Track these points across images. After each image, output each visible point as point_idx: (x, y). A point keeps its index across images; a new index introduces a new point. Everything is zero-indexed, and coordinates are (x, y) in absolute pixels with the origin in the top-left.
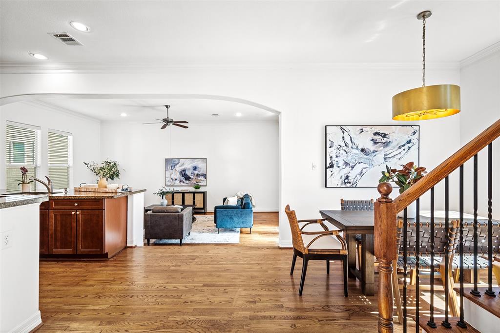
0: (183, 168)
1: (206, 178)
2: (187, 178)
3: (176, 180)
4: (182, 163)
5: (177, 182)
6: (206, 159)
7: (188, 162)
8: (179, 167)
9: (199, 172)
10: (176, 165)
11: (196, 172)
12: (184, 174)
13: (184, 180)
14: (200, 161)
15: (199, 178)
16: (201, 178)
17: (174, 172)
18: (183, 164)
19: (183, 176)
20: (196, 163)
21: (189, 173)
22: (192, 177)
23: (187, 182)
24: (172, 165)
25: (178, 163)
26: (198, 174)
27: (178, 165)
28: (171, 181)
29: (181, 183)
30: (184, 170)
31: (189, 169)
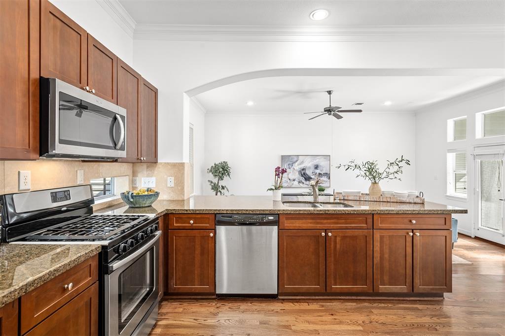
0: (302, 166)
1: (329, 178)
2: (308, 179)
3: (294, 180)
4: (302, 160)
5: (296, 183)
6: (330, 156)
7: (309, 159)
8: (298, 165)
9: (321, 171)
10: (295, 162)
11: (318, 171)
12: (304, 173)
13: (304, 181)
14: (322, 159)
15: (321, 179)
16: (324, 178)
17: (291, 172)
18: (302, 162)
19: (302, 176)
20: (317, 160)
21: (309, 173)
22: (313, 177)
23: (308, 182)
24: (289, 163)
25: (297, 161)
26: (320, 174)
27: (296, 163)
28: (289, 181)
29: (301, 184)
30: (303, 169)
31: (310, 168)
